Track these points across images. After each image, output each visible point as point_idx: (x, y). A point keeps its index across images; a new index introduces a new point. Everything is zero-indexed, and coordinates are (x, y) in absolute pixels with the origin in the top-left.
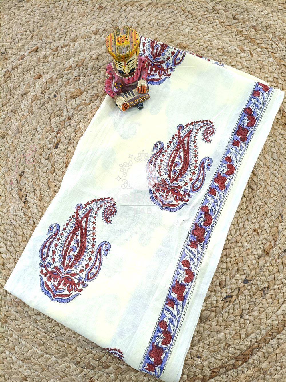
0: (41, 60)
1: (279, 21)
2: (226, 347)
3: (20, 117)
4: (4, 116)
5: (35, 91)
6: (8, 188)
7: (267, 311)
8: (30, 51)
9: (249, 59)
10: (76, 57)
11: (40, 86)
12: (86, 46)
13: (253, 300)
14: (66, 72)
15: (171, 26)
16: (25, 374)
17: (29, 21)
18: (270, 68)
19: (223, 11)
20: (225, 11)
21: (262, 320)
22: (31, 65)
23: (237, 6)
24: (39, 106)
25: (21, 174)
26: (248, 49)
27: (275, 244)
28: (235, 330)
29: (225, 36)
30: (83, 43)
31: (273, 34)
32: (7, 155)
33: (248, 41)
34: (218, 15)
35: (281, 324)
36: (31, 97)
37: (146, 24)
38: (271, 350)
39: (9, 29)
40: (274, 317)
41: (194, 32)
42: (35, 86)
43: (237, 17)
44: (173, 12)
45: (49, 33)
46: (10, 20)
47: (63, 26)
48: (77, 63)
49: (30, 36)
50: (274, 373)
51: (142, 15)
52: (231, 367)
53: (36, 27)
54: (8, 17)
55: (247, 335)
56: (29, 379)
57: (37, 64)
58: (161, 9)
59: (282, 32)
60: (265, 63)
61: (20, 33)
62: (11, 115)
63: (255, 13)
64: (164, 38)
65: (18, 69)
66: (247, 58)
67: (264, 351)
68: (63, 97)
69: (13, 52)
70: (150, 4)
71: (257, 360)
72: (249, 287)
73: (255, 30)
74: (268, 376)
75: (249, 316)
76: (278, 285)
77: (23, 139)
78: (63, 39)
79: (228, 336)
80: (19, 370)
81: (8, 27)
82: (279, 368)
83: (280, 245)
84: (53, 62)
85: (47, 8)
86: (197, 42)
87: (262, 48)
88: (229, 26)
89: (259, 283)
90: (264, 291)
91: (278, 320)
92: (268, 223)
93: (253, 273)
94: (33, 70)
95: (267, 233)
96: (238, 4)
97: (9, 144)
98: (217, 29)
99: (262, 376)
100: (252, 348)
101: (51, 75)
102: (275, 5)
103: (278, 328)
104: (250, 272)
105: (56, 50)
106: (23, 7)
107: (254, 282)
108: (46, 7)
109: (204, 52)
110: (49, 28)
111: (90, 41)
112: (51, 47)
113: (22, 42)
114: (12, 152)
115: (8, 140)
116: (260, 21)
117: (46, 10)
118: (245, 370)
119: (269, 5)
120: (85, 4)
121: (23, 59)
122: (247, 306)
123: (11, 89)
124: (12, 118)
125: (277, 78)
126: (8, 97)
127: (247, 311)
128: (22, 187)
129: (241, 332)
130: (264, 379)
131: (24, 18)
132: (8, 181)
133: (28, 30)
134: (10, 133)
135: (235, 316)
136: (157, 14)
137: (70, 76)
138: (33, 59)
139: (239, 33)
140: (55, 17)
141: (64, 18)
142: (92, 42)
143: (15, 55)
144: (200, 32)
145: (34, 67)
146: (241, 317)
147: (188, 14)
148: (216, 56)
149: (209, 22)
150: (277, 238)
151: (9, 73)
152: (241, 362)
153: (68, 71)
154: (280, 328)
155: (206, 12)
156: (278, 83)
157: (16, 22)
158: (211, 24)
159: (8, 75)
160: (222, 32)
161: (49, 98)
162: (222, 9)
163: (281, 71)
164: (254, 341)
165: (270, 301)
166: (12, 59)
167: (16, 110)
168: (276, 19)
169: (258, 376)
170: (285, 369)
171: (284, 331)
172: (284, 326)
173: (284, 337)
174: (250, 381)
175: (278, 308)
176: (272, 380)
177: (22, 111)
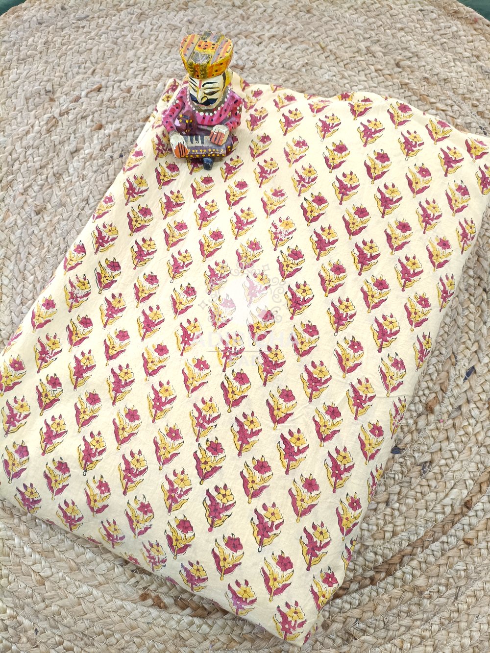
0: (105, 103)
1: (465, 74)
2: (362, 550)
3: (66, 184)
4: (42, 182)
5: (92, 147)
7: (427, 498)
8: (89, 90)
11: (100, 141)
13: (407, 479)
14: (141, 123)
15: (304, 70)
16: (42, 574)
17: (91, 49)
19: (381, 54)
20: (385, 54)
21: (420, 512)
22: (88, 110)
23: (402, 49)
24: (95, 169)
27: (443, 397)
28: (377, 525)
29: (383, 89)
31: (454, 91)
32: (42, 239)
33: (416, 98)
34: (373, 58)
35: (448, 519)
36: (84, 156)
37: (266, 64)
38: (432, 559)
39: (60, 57)
40: (438, 508)
41: (338, 79)
42: (92, 141)
43: (402, 63)
44: (307, 49)
45: (119, 68)
46: (63, 44)
47: (141, 60)
49: (91, 70)
50: (435, 595)
51: (261, 51)
52: (368, 582)
53: (101, 57)
54: (60, 40)
55: (394, 534)
56: (47, 584)
57: (98, 110)
58: (289, 44)
59: (468, 89)
61: (77, 65)
62: (53, 181)
63: (430, 59)
65: (69, 114)
67: (421, 560)
69: (64, 90)
70: (273, 36)
71: (408, 573)
72: (401, 460)
73: (428, 83)
74: (425, 601)
75: (400, 504)
76: (446, 459)
77: (65, 215)
78: (140, 76)
79: (366, 533)
80: (33, 568)
81: (59, 55)
82: (442, 588)
83: (452, 400)
84: (122, 107)
85: (120, 32)
87: (437, 109)
88: (390, 75)
89: (416, 455)
90: (425, 467)
91: (444, 513)
92: (433, 365)
93: (408, 438)
94: (91, 117)
95: (432, 380)
96: (404, 45)
97: (46, 223)
98: (372, 79)
99: (416, 599)
100: (402, 553)
101: (118, 126)
102: (459, 50)
103: (444, 525)
104: (404, 437)
105: (129, 91)
106: (83, 27)
107: (410, 452)
108: (118, 31)
110: (121, 60)
112: (121, 87)
113: (78, 77)
114: (49, 235)
115: (45, 216)
116: (436, 71)
117: (118, 34)
118: (390, 587)
119: (451, 50)
120: (176, 31)
121: (77, 102)
122: (397, 488)
123: (56, 143)
124: (54, 185)
126: (51, 154)
127: (396, 497)
129: (386, 529)
130: (419, 605)
131: (84, 44)
132: (39, 278)
133: (89, 62)
134: (49, 206)
135: (378, 503)
136: (283, 51)
138: (92, 102)
139: (404, 86)
140: (130, 46)
141: (143, 48)
143: (66, 95)
144: (346, 81)
145: (93, 113)
146: (387, 505)
147: (329, 53)
149: (360, 68)
150: (446, 388)
151: (54, 120)
152: (383, 575)
154: (446, 526)
155: (357, 54)
157: (71, 49)
158: (363, 70)
159: (53, 123)
160: (378, 83)
161: (112, 157)
162: (381, 51)
164: (405, 544)
165: (433, 483)
166: (61, 100)
167: (60, 174)
168: (460, 70)
169: (410, 599)
170: (453, 591)
171: (452, 531)
172: (453, 523)
173: (453, 540)
174: (397, 607)
175: (444, 494)
176: (431, 607)
177: (69, 176)
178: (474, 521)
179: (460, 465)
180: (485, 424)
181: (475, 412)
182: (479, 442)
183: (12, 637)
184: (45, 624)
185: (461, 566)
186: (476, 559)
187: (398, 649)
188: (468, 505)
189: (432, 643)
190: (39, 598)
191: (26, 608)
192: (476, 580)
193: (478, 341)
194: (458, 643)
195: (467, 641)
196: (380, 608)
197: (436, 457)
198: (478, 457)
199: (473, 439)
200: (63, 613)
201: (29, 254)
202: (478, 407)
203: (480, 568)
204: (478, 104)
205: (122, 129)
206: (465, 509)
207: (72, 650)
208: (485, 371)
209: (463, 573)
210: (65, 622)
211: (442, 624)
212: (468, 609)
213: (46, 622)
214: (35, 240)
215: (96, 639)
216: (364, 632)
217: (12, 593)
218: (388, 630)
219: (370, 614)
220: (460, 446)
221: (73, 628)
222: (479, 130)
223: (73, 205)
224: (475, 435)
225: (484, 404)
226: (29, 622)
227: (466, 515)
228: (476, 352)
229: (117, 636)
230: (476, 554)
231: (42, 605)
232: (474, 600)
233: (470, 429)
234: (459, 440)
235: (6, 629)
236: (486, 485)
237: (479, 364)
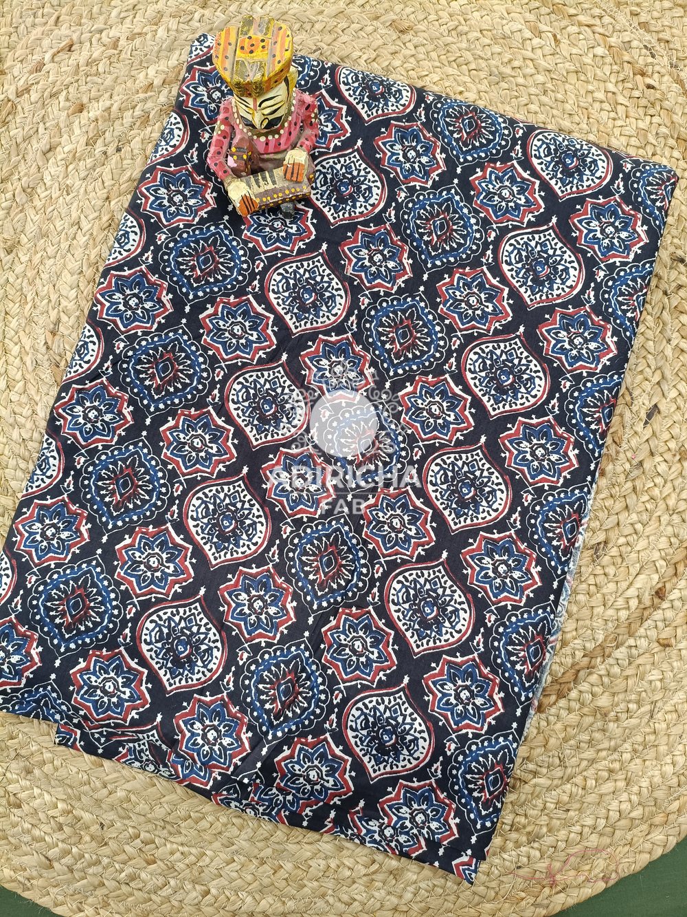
0: (81, 69)
3: (43, 201)
4: (8, 204)
5: (73, 141)
6: (29, 363)
7: (604, 590)
8: (55, 50)
9: (552, 52)
10: (162, 62)
11: (84, 130)
12: (184, 36)
14: (142, 96)
18: (598, 71)
21: (596, 611)
22: (58, 83)
24: (83, 174)
25: (54, 328)
26: (549, 29)
27: (618, 452)
30: (175, 27)
32: (22, 289)
33: (548, 11)
35: (635, 615)
36: (63, 155)
38: (616, 670)
40: (621, 602)
42: (72, 131)
45: (95, 9)
48: (164, 76)
49: (54, 18)
50: (624, 716)
55: (565, 643)
57: (73, 80)
60: (588, 60)
61: (30, 12)
62: (24, 200)
64: (359, 10)
65: (31, 92)
66: (547, 50)
67: (603, 672)
68: (136, 151)
69: (16, 56)
71: (587, 692)
74: (611, 724)
76: (626, 536)
77: (51, 250)
78: (128, 20)
82: (633, 706)
83: (629, 454)
84: (110, 73)
86: (432, 17)
87: (580, 24)
90: (598, 549)
91: (628, 608)
94: (64, 93)
97: (24, 265)
99: (599, 724)
100: (577, 667)
101: (108, 103)
103: (630, 624)
105: (115, 46)
109: (450, 39)
111: (190, 23)
112: (103, 40)
113: (34, 32)
114: (31, 283)
115: (20, 255)
118: (563, 713)
121: (40, 71)
123: (19, 141)
124: (26, 205)
125: (614, 93)
126: (14, 159)
128: (58, 358)
130: (604, 730)
132: (27, 348)
133: (48, 5)
134: (24, 239)
137: (149, 105)
138: (62, 70)
142: (195, 24)
143: (21, 61)
145: (67, 87)
148: (478, 47)
150: (620, 439)
151: (10, 103)
152: (553, 698)
153: (146, 93)
154: (632, 625)
156: (617, 104)
159: (9, 109)
161: (105, 153)
163: (622, 76)
164: (579, 654)
165: (611, 570)
166: (16, 71)
167: (33, 188)
169: (591, 725)
170: (647, 708)
171: (642, 631)
172: (642, 620)
173: (643, 643)
174: (574, 737)
175: (627, 583)
176: (618, 731)
177: (46, 189)
178: (669, 614)
179: (646, 541)
180: (677, 483)
181: (662, 468)
182: (671, 508)
183: (70, 837)
184: (111, 816)
185: (655, 675)
186: (675, 664)
187: (580, 789)
188: (660, 594)
189: (624, 777)
190: (98, 784)
191: (83, 798)
192: (676, 691)
193: (660, 368)
194: (657, 773)
195: (669, 769)
196: (552, 741)
197: (613, 535)
198: (670, 529)
199: (662, 505)
200: (133, 798)
201: (7, 313)
202: (665, 461)
203: (681, 675)
204: (639, 10)
205: (115, 108)
206: (657, 600)
207: (153, 842)
208: (672, 410)
209: (658, 684)
210: (137, 810)
211: (635, 751)
212: (668, 728)
213: (112, 813)
214: (11, 291)
215: (183, 825)
216: (535, 774)
217: (61, 782)
218: (566, 767)
219: (540, 750)
220: (645, 517)
221: (149, 816)
222: (644, 51)
223: (59, 234)
224: (664, 499)
225: (675, 455)
226: (91, 816)
227: (659, 608)
228: (658, 383)
229: (210, 818)
230: (674, 658)
231: (105, 792)
232: (675, 716)
233: (656, 492)
234: (643, 508)
235: (61, 828)
236: (682, 564)
237: (664, 401)
